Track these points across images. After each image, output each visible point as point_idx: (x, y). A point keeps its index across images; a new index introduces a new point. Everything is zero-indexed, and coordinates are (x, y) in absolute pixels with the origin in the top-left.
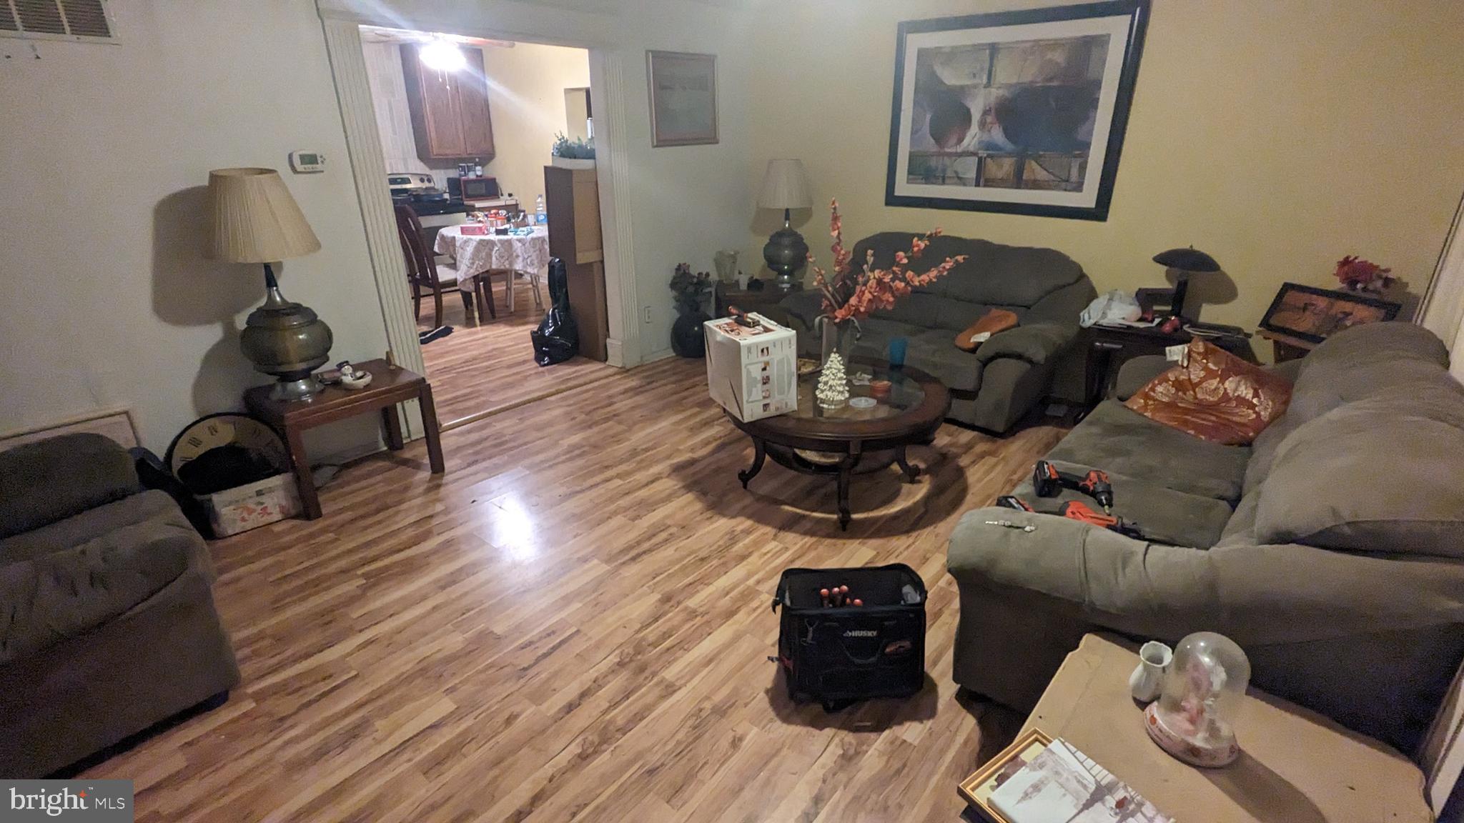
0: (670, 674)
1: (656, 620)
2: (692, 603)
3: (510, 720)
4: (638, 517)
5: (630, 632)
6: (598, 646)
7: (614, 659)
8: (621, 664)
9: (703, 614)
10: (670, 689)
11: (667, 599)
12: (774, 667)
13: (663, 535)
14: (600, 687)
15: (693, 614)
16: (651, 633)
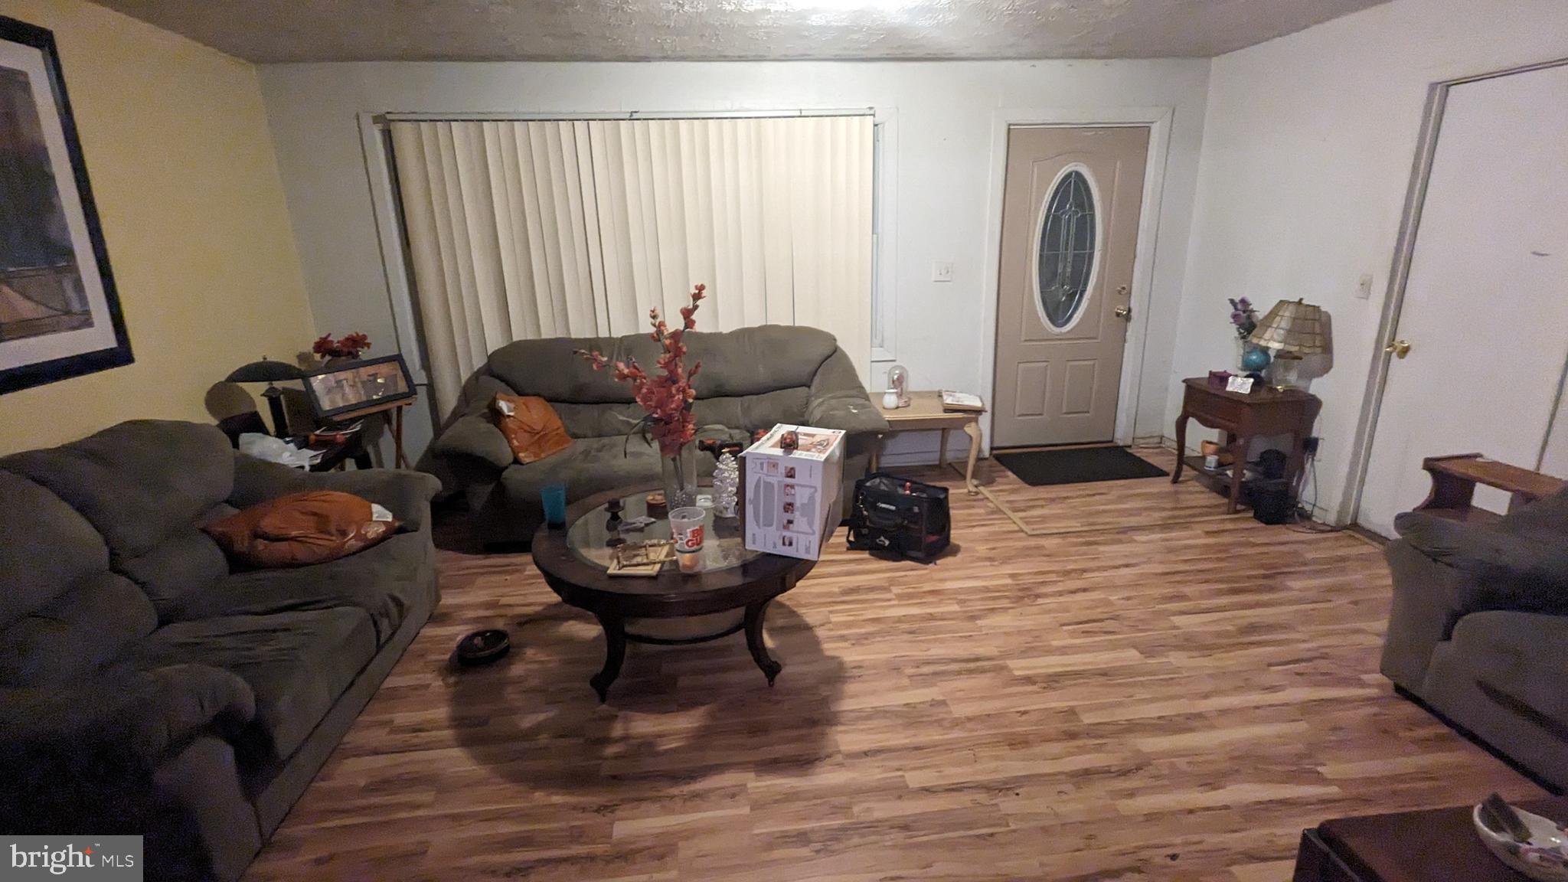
0: (1009, 581)
1: (993, 609)
2: (956, 608)
3: (1128, 598)
4: (935, 703)
5: (1019, 610)
6: (1049, 611)
7: (1040, 601)
8: (1038, 596)
9: (956, 599)
10: (1012, 576)
11: (973, 618)
12: (938, 562)
13: (925, 670)
14: (1060, 591)
15: (961, 602)
16: (1005, 603)
